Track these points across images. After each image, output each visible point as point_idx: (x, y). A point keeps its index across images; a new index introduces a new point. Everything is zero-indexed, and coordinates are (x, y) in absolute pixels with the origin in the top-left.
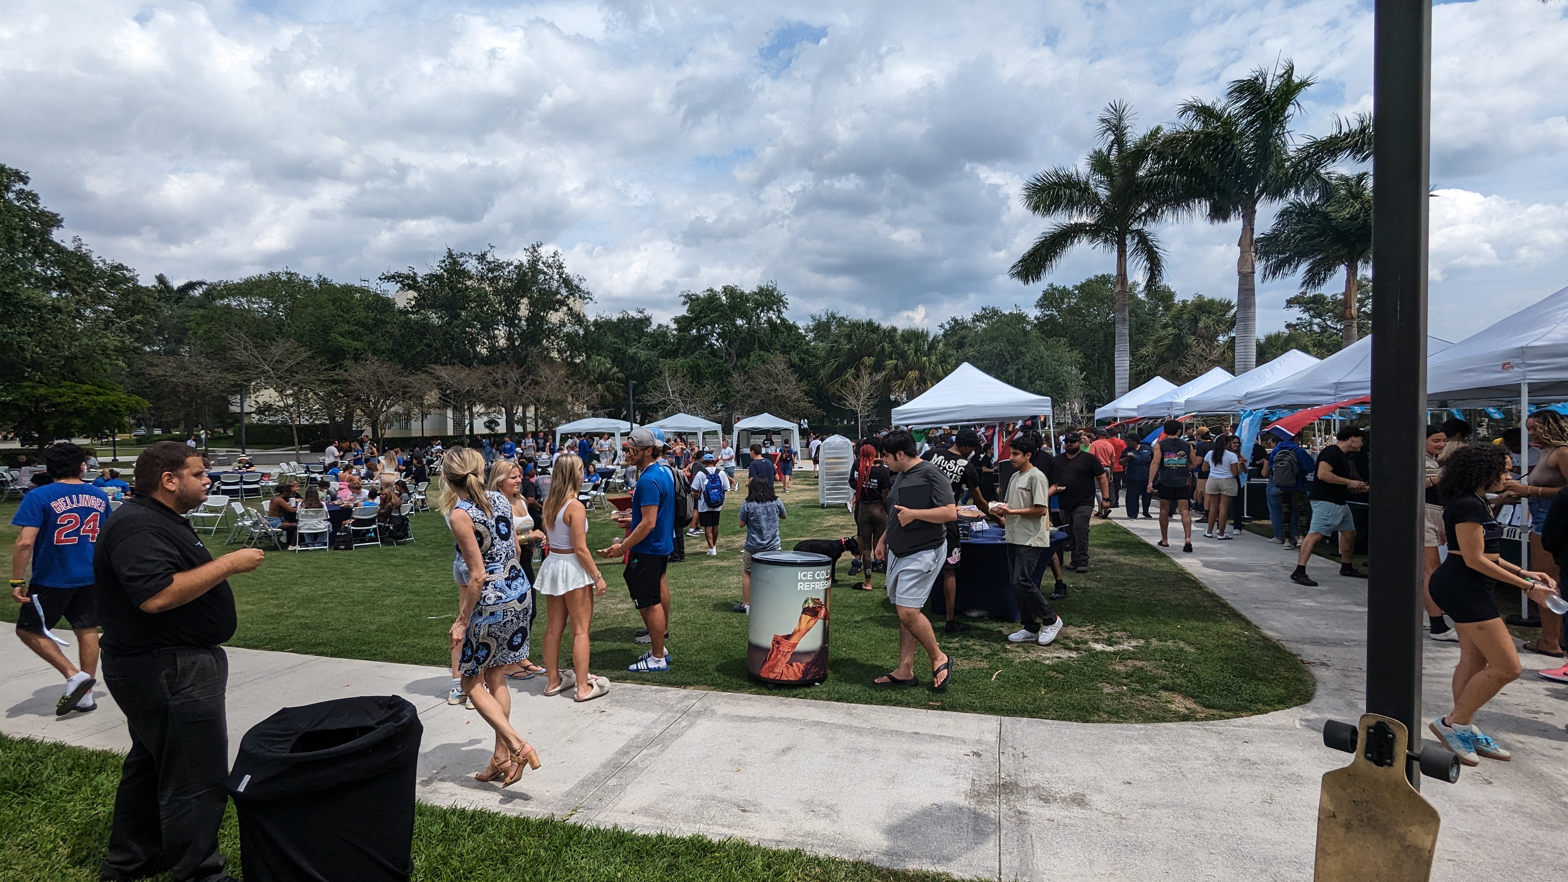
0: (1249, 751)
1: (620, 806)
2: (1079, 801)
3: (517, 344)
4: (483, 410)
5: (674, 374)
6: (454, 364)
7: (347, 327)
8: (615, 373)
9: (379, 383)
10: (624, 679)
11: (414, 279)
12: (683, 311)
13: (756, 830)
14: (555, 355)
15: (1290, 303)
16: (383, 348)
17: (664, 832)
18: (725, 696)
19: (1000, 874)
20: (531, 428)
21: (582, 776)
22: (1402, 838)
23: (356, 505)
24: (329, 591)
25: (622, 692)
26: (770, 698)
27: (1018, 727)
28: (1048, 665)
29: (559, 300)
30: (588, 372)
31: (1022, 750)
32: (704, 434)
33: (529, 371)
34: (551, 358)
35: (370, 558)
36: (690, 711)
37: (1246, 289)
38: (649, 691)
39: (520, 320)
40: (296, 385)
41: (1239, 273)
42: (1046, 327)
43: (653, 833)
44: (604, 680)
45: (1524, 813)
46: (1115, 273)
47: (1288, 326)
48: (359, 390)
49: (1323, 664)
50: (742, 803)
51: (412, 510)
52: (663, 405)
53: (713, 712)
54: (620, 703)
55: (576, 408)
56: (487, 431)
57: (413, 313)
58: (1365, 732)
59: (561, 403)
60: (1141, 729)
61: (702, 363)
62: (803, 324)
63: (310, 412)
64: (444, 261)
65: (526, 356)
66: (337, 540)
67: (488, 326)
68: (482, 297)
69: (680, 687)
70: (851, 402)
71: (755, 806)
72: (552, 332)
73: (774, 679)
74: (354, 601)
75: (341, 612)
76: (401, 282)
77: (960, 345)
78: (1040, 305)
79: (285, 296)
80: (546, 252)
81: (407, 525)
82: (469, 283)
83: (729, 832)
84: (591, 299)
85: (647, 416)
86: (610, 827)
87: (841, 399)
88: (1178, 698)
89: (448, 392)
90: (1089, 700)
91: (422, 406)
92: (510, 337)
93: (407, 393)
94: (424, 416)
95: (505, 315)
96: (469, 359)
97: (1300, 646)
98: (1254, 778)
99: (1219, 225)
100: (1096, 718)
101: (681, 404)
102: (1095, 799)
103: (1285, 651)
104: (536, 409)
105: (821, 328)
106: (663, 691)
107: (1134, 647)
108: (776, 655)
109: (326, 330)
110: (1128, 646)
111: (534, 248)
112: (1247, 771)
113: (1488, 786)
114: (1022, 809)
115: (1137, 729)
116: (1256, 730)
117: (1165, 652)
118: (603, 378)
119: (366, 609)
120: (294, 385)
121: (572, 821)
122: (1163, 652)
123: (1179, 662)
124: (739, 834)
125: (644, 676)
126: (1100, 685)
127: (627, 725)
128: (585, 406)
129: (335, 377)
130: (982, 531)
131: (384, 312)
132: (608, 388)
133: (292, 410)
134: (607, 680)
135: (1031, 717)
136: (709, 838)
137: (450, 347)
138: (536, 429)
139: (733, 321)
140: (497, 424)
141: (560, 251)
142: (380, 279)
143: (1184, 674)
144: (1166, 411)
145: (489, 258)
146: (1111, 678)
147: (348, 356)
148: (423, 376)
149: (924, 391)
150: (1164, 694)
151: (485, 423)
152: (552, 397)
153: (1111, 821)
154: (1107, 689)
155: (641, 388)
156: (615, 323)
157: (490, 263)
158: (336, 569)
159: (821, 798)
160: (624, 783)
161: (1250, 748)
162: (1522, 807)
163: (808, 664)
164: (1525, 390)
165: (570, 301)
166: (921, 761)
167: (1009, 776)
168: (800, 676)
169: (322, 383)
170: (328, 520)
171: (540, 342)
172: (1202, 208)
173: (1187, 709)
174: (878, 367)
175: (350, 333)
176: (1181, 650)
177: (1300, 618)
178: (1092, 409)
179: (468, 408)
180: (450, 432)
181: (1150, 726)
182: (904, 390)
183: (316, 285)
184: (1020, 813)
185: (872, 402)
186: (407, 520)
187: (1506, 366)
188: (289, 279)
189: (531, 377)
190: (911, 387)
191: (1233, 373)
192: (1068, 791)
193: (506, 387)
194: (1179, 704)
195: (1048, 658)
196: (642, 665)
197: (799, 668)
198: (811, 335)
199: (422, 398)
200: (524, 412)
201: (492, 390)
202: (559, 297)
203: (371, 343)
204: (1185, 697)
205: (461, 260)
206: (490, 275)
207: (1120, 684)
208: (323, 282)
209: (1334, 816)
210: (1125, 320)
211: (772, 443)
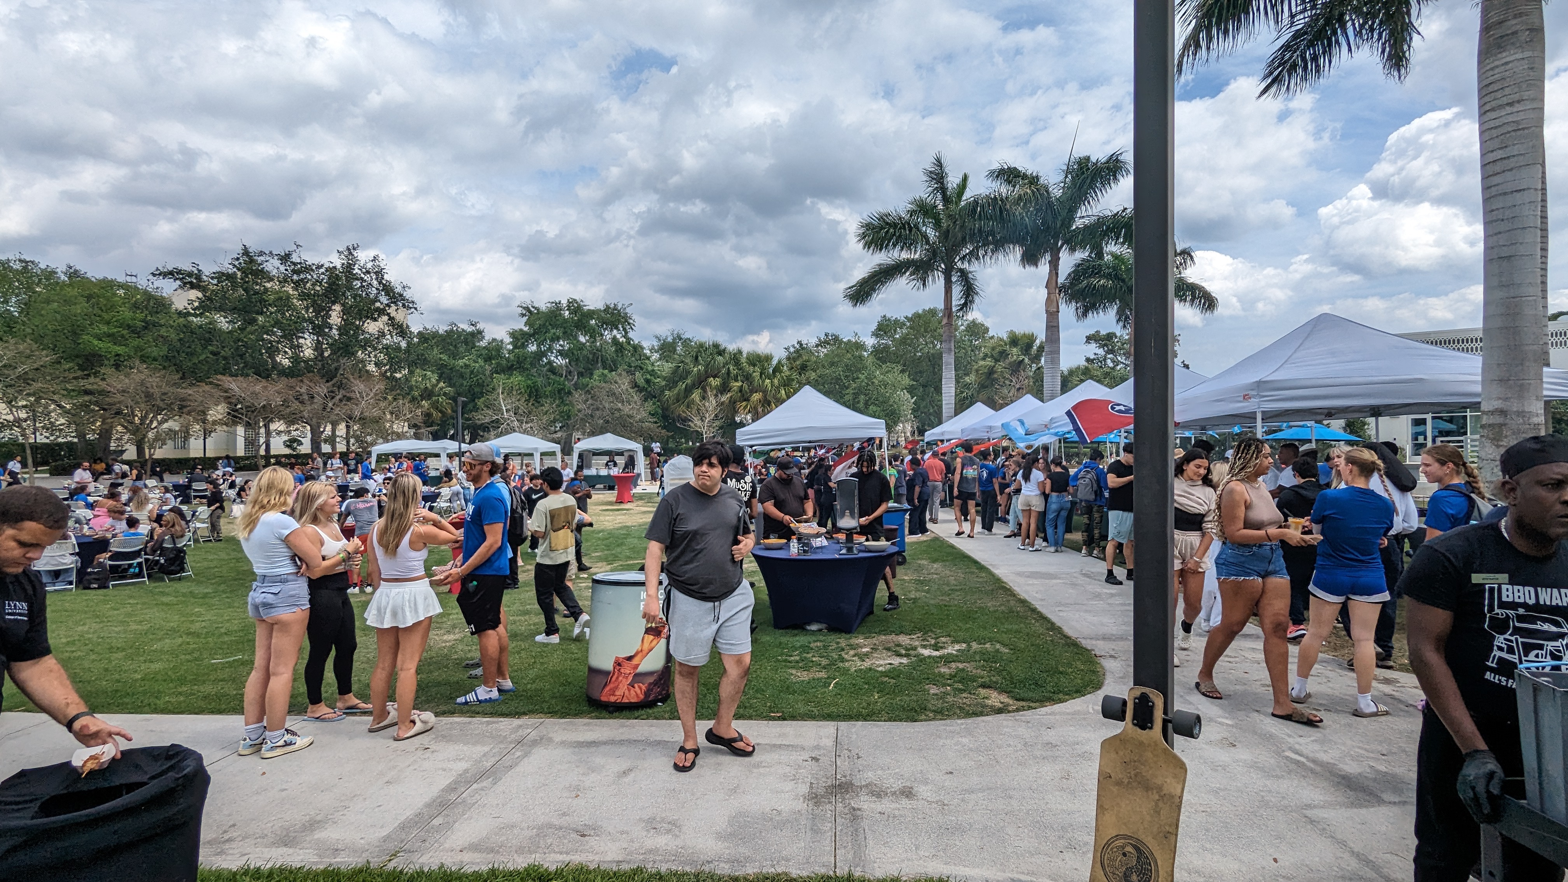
0: (1051, 736)
1: (447, 845)
2: (908, 793)
3: (326, 354)
4: (282, 427)
5: (509, 392)
6: (247, 375)
7: (105, 328)
8: (441, 389)
9: (149, 396)
10: (452, 713)
11: (198, 277)
12: (521, 325)
13: (597, 854)
14: (371, 368)
15: (1089, 339)
16: (155, 354)
17: (496, 866)
18: (562, 723)
19: (835, 868)
20: (341, 447)
21: (402, 818)
22: (1160, 788)
23: (114, 536)
24: (77, 638)
25: (448, 726)
26: (611, 721)
27: (854, 730)
28: (881, 672)
29: (378, 308)
30: (411, 388)
31: (857, 752)
32: (542, 454)
33: (340, 386)
34: (367, 371)
35: (131, 597)
36: (525, 741)
37: (1053, 327)
38: (479, 723)
39: (331, 328)
40: (33, 395)
41: (1047, 311)
42: (880, 354)
43: (485, 868)
44: (428, 716)
45: (1257, 767)
46: (942, 307)
47: (1088, 360)
48: (119, 402)
49: (1111, 656)
50: (580, 828)
51: (189, 541)
52: (496, 424)
53: (550, 740)
54: (447, 738)
55: (395, 426)
56: (288, 451)
57: (196, 316)
58: (1132, 702)
59: (377, 420)
60: (962, 724)
61: (540, 381)
62: (647, 344)
63: (51, 428)
64: (238, 259)
65: (337, 369)
66: (87, 577)
67: (291, 334)
68: (283, 302)
69: (514, 717)
70: (696, 423)
71: (595, 829)
72: (366, 344)
73: (615, 703)
74: (112, 647)
75: (94, 661)
76: (181, 279)
77: (803, 368)
78: (875, 334)
79: (18, 288)
80: (364, 256)
81: (184, 558)
82: (268, 285)
83: (566, 858)
84: (416, 309)
85: (477, 433)
86: (435, 867)
87: (685, 420)
88: (994, 694)
89: (239, 406)
90: (918, 701)
91: (204, 423)
92: (318, 347)
93: (186, 407)
94: (206, 434)
95: (312, 323)
96: (267, 370)
97: (1094, 642)
98: (1055, 758)
99: (1031, 269)
100: (923, 717)
101: (516, 423)
102: (923, 791)
103: (1082, 647)
104: (348, 427)
105: (667, 349)
106: (494, 722)
107: (958, 651)
108: (617, 678)
109: (75, 333)
110: (952, 649)
111: (349, 249)
112: (1049, 753)
113: (1233, 748)
114: (856, 806)
115: (959, 724)
116: (1057, 717)
117: (984, 654)
118: (428, 394)
119: (126, 658)
120: (29, 395)
121: (391, 866)
122: (982, 653)
123: (995, 662)
124: (577, 859)
125: (473, 708)
126: (927, 687)
127: (454, 760)
128: (406, 424)
129: (89, 387)
130: (822, 548)
131: (157, 313)
132: (435, 406)
133: (24, 425)
134: (432, 715)
135: (865, 720)
136: (545, 866)
137: (242, 356)
138: (348, 449)
139: (576, 338)
140: (300, 443)
141: (382, 256)
142: (154, 275)
143: (999, 672)
144: (986, 434)
145: (295, 258)
146: (938, 679)
147: (106, 362)
148: (207, 388)
149: (769, 412)
150: (983, 692)
151: (285, 442)
152: (367, 414)
153: (935, 809)
154: (934, 690)
155: (471, 406)
156: (441, 336)
157: (295, 264)
158: (86, 612)
159: (664, 815)
160: (451, 820)
161: (1051, 733)
162: (1256, 762)
163: (650, 684)
164: (1259, 417)
165: (392, 310)
166: (762, 770)
167: (845, 777)
168: (642, 697)
169: (69, 394)
170: (77, 554)
171: (354, 354)
172: (1018, 252)
173: (1002, 703)
174: (724, 388)
175: (109, 335)
176: (997, 651)
177: (1095, 618)
178: (922, 432)
179: (265, 425)
180: (240, 452)
181: (969, 721)
182: (749, 412)
183: (63, 277)
184: (854, 809)
185: (717, 423)
186: (184, 552)
187: (1246, 397)
188: (25, 268)
189: (342, 392)
190: (755, 408)
191: (1042, 401)
192: (897, 785)
193: (312, 403)
194: (995, 699)
195: (881, 666)
196: (471, 697)
197: (640, 688)
198: (656, 356)
199: (204, 413)
200: (334, 431)
201: (296, 405)
202: (378, 304)
203: (138, 349)
204: (999, 693)
205: (260, 259)
206: (295, 277)
207: (944, 685)
208: (74, 274)
209: (1110, 777)
210: (950, 350)
211: (615, 465)
